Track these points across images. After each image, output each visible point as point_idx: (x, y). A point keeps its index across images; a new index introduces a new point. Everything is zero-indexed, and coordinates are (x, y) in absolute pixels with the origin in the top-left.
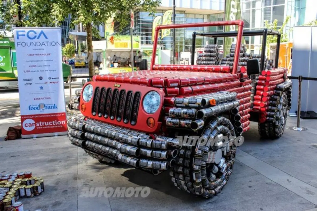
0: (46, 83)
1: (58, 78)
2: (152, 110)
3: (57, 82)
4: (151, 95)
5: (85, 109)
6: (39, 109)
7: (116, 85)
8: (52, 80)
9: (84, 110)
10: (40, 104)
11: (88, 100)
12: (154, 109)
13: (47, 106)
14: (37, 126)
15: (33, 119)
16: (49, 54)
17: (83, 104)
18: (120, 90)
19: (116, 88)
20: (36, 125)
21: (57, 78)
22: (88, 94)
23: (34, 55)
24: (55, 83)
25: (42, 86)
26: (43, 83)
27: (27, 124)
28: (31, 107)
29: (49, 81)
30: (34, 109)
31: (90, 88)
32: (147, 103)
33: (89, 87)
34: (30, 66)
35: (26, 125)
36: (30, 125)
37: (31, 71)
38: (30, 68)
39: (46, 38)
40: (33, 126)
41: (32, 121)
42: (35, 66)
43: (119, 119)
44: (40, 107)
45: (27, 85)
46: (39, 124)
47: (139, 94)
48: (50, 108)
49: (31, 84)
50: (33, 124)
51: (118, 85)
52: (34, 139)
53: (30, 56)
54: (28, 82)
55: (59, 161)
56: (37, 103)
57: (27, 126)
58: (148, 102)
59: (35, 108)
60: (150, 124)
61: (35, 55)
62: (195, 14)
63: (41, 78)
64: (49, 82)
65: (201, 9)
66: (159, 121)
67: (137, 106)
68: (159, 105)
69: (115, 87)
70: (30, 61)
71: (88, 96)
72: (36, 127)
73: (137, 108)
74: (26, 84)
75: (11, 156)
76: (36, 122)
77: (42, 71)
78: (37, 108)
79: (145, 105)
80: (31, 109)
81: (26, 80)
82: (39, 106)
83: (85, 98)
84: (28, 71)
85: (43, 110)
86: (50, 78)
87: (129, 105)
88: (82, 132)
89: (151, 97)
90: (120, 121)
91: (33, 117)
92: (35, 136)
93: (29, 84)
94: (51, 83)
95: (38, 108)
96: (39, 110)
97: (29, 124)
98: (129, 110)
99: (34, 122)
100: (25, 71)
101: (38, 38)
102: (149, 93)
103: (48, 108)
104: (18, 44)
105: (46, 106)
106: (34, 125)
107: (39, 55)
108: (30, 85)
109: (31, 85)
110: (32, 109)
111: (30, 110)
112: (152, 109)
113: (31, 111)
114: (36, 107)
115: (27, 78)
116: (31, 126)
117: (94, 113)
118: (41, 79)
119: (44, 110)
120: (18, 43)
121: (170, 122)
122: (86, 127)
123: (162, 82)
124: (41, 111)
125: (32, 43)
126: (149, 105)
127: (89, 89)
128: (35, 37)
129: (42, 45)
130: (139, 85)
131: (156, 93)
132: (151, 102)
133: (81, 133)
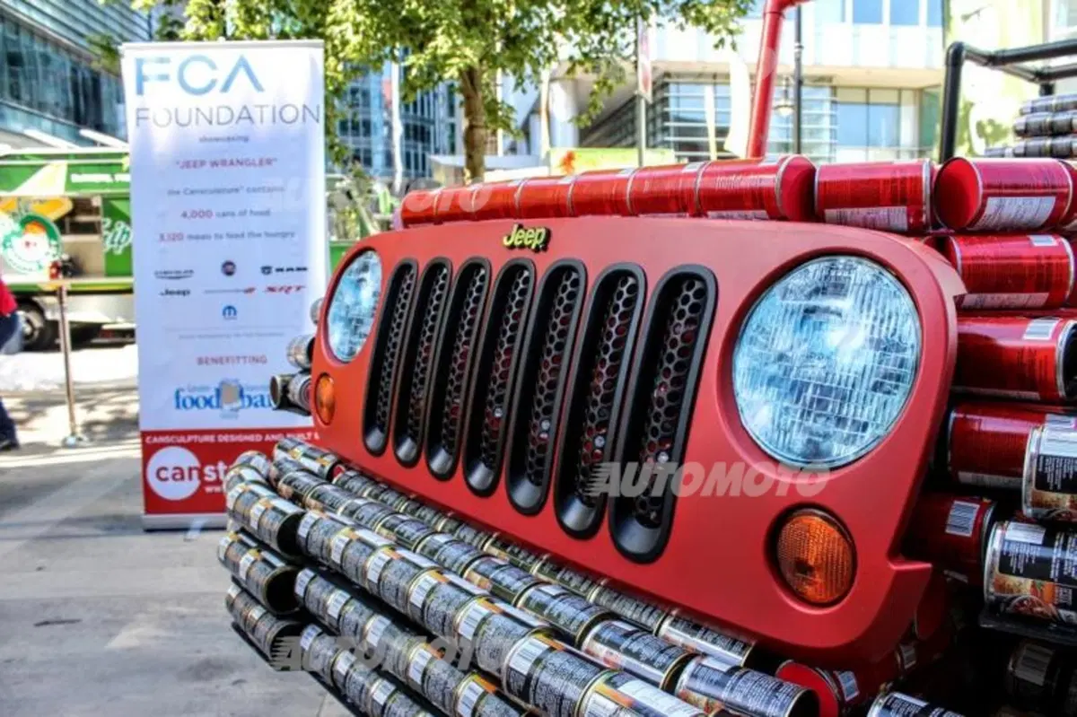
0: (250, 290)
1: (305, 269)
2: (826, 436)
3: (298, 288)
4: (817, 291)
5: (332, 408)
6: (219, 406)
7: (516, 239)
8: (275, 279)
9: (325, 411)
10: (222, 383)
11: (351, 353)
12: (841, 421)
13: (253, 394)
14: (207, 479)
15: (191, 447)
16: (269, 162)
17: (325, 375)
18: (543, 266)
19: (516, 254)
20: (201, 475)
21: (299, 269)
22: (354, 313)
23: (203, 163)
24: (288, 290)
25: (232, 304)
26: (237, 291)
27: (165, 469)
28: (182, 395)
29: (263, 281)
30: (198, 406)
31: (367, 276)
32: (773, 369)
33: (365, 268)
34: (185, 215)
35: (163, 474)
36: (180, 474)
37: (191, 237)
38: (186, 220)
39: (259, 88)
40: (190, 477)
41: (188, 459)
42: (206, 214)
43: (525, 493)
44: (223, 398)
45: (168, 297)
46: (216, 471)
47: (701, 294)
48: (263, 405)
49: (184, 293)
50: (190, 469)
51: (531, 234)
52: (191, 535)
53: (185, 170)
54: (176, 282)
55: (235, 677)
56: (210, 379)
57: (166, 479)
58: (781, 357)
59: (201, 402)
60: (803, 567)
61: (208, 166)
62: (868, 90)
63: (228, 268)
64: (265, 288)
65: (892, 67)
66: (904, 545)
67: (676, 397)
68: (905, 386)
69: (512, 247)
70: (185, 192)
71: (354, 324)
72: (204, 484)
73: (673, 412)
74: (168, 292)
75: (42, 620)
76: (204, 463)
77: (237, 236)
78: (208, 402)
79: (753, 385)
80: (185, 405)
81: (165, 275)
82: (218, 392)
83: (338, 337)
84: (177, 237)
85: (232, 410)
86: (266, 270)
87: (612, 384)
88: (279, 564)
89: (810, 311)
90: (532, 511)
91: (190, 438)
92: (199, 519)
93: (178, 293)
94: (271, 289)
95: (214, 402)
96: (217, 411)
97: (176, 468)
98: (605, 424)
99: (194, 462)
100: (162, 237)
101: (226, 88)
102: (796, 280)
103: (256, 405)
104: (138, 118)
105: (246, 393)
106: (195, 473)
107: (224, 163)
108: (181, 296)
109: (186, 297)
110: (188, 403)
111: (178, 406)
112: (819, 426)
113: (183, 410)
114: (204, 398)
115: (170, 267)
116: (182, 478)
117: (375, 439)
118: (229, 273)
119: (237, 410)
120: (138, 110)
121: (1037, 569)
122: (303, 531)
123: (917, 180)
124: (224, 416)
125: (198, 109)
126: (798, 389)
127: (361, 280)
128: (213, 83)
129: (240, 118)
130: (699, 214)
131: (863, 271)
132: (810, 356)
133: (272, 573)
